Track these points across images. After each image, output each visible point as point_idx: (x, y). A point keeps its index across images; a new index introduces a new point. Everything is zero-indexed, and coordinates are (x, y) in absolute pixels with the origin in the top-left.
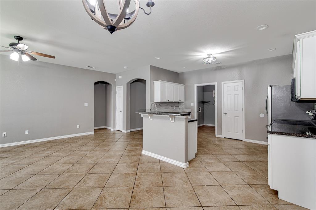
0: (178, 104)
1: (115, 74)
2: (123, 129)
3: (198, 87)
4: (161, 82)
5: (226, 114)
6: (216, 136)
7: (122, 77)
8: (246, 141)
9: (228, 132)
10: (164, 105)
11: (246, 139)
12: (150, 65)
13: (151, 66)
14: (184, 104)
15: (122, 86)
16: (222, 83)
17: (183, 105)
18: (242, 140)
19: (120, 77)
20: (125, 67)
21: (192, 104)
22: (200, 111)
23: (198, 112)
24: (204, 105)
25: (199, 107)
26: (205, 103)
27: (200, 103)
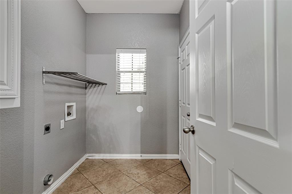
23: (62, 121)
24: (87, 96)
25: (69, 102)
26: (91, 89)
27: (70, 86)
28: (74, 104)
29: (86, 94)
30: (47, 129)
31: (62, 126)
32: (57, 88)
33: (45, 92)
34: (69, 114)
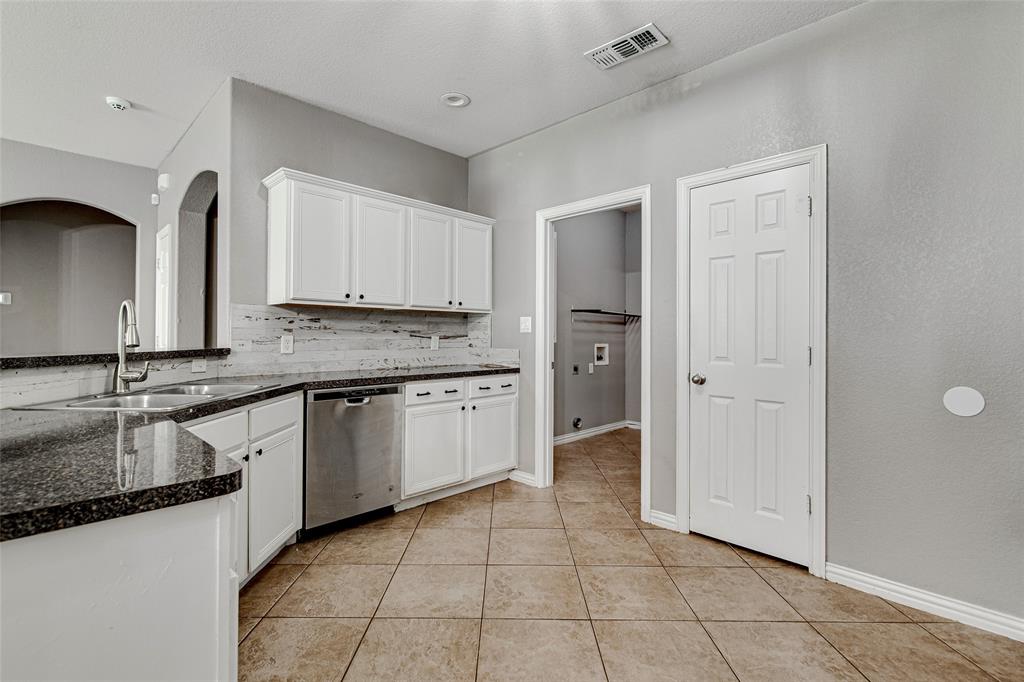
0: (465, 323)
1: (154, 173)
3: (557, 224)
5: (702, 382)
6: (645, 517)
7: (169, 182)
8: (832, 578)
9: (712, 500)
10: (357, 325)
11: (832, 567)
12: (229, 79)
13: (235, 81)
14: (486, 320)
15: (169, 228)
16: (682, 184)
17: (486, 326)
18: (805, 569)
19: (162, 182)
20: (111, 100)
21: (525, 324)
22: (606, 362)
23: (591, 365)
24: (627, 334)
25: (600, 343)
26: (633, 325)
27: (600, 322)
28: (606, 345)
29: (624, 332)
30: (576, 369)
31: (591, 371)
32: (585, 326)
33: (574, 331)
34: (600, 358)
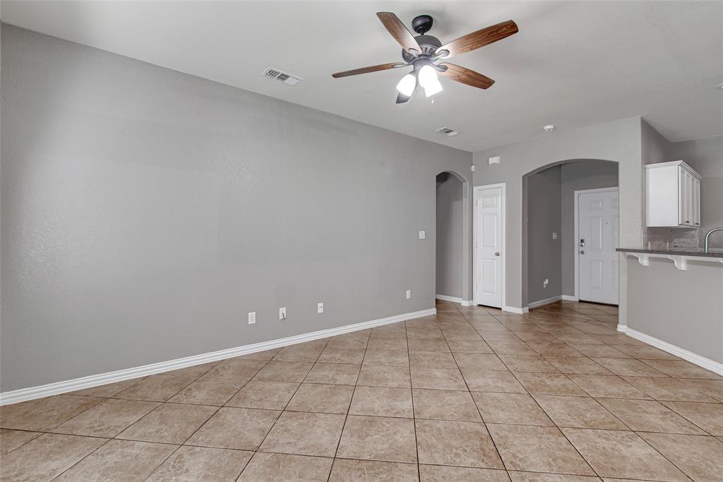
1: (472, 153)
2: (508, 304)
4: (680, 165)
7: (500, 161)
12: (639, 117)
15: (503, 185)
17: (694, 236)
19: (494, 160)
